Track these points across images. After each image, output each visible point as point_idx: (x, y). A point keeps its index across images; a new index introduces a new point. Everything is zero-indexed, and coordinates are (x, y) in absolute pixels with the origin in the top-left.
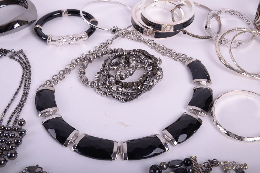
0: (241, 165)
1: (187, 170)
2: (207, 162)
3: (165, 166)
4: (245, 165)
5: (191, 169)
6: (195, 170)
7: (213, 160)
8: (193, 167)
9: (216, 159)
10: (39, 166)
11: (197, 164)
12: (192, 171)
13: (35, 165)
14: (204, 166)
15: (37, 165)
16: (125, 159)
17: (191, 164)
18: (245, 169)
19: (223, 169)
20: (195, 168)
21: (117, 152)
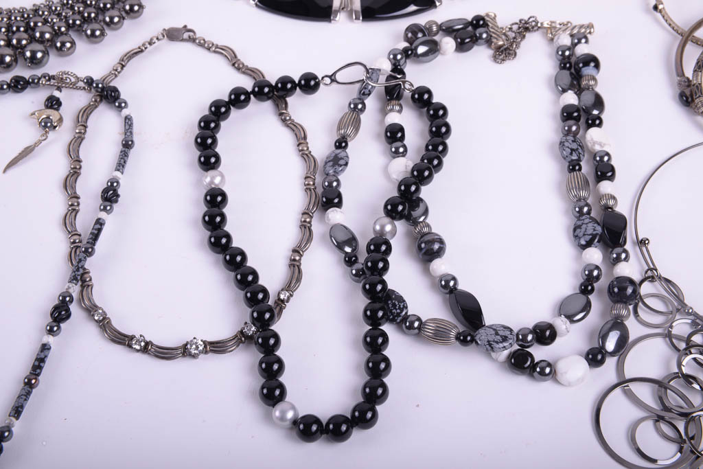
0: (581, 27)
1: (478, 35)
2: (517, 24)
3: (435, 28)
4: (590, 26)
5: (486, 32)
6: (493, 35)
7: (529, 19)
8: (490, 31)
9: (533, 17)
10: (189, 27)
11: (498, 27)
12: (487, 37)
13: (180, 26)
14: (511, 29)
15: (185, 26)
16: (357, 18)
17: (486, 25)
18: (590, 33)
19: (547, 34)
20: (493, 33)
21: (340, 6)
